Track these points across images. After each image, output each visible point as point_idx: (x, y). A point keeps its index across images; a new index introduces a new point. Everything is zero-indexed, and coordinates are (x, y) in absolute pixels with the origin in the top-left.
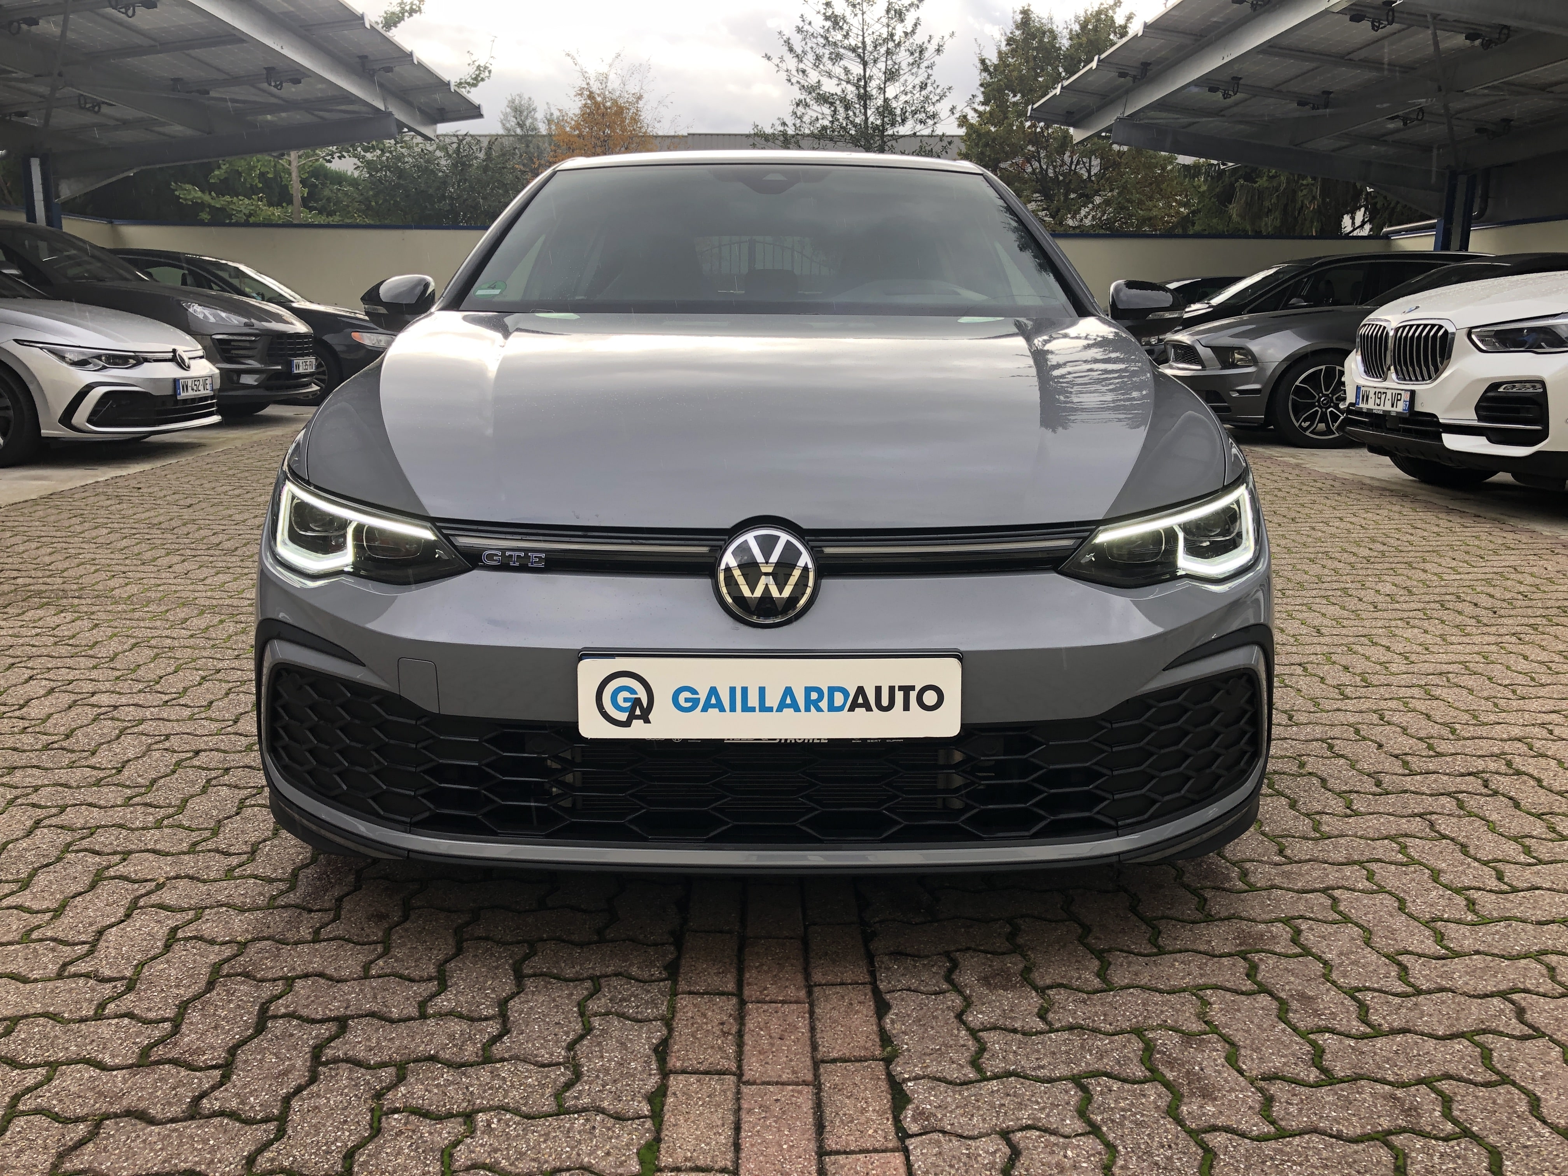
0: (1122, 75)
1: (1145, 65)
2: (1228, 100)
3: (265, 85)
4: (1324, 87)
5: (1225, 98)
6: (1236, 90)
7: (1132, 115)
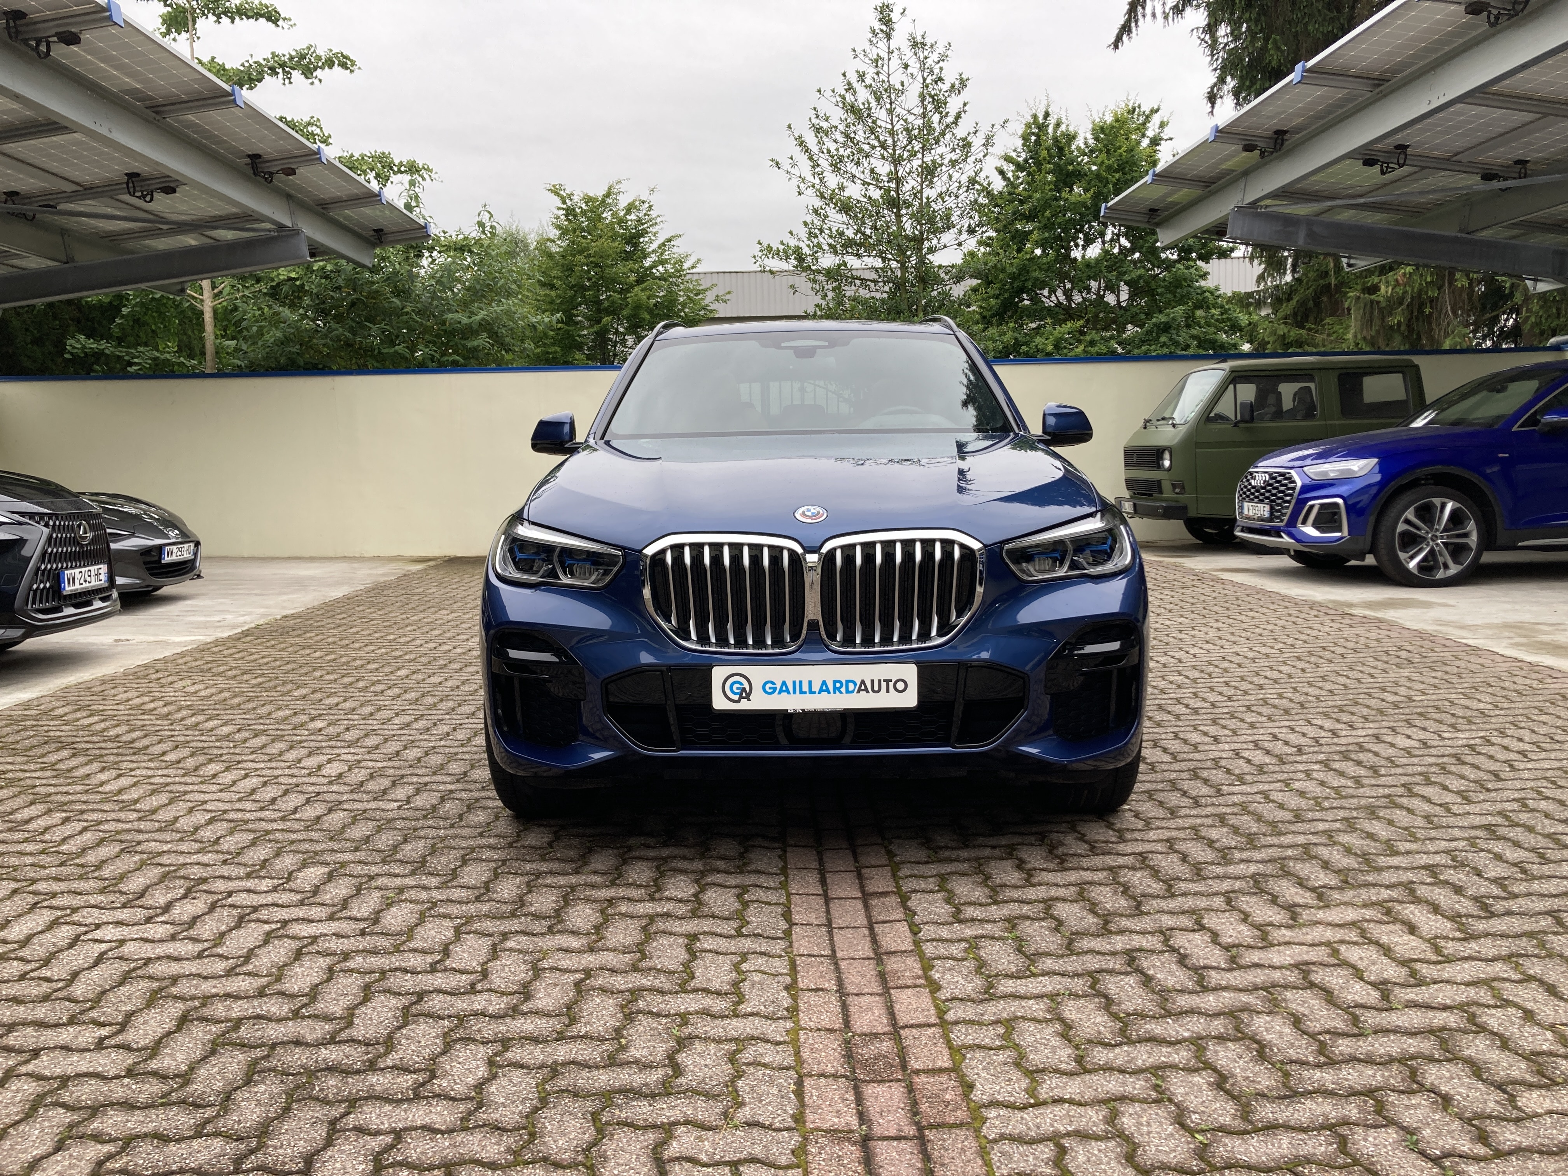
0: (1248, 148)
1: (1280, 134)
2: (1387, 176)
4: (1519, 154)
5: (1383, 173)
6: (1401, 162)
7: (1255, 202)
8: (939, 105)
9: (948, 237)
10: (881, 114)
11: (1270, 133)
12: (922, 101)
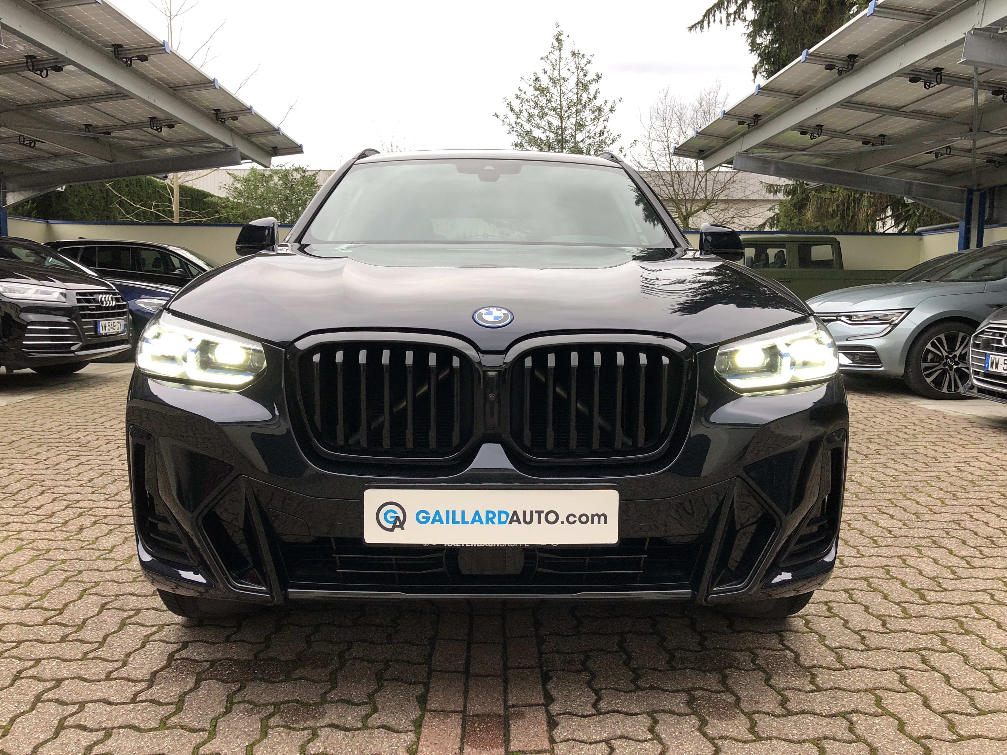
0: (741, 123)
1: (756, 117)
2: (813, 140)
4: (881, 132)
6: (819, 133)
7: (746, 151)
10: (555, 91)
11: (752, 116)
12: (577, 85)
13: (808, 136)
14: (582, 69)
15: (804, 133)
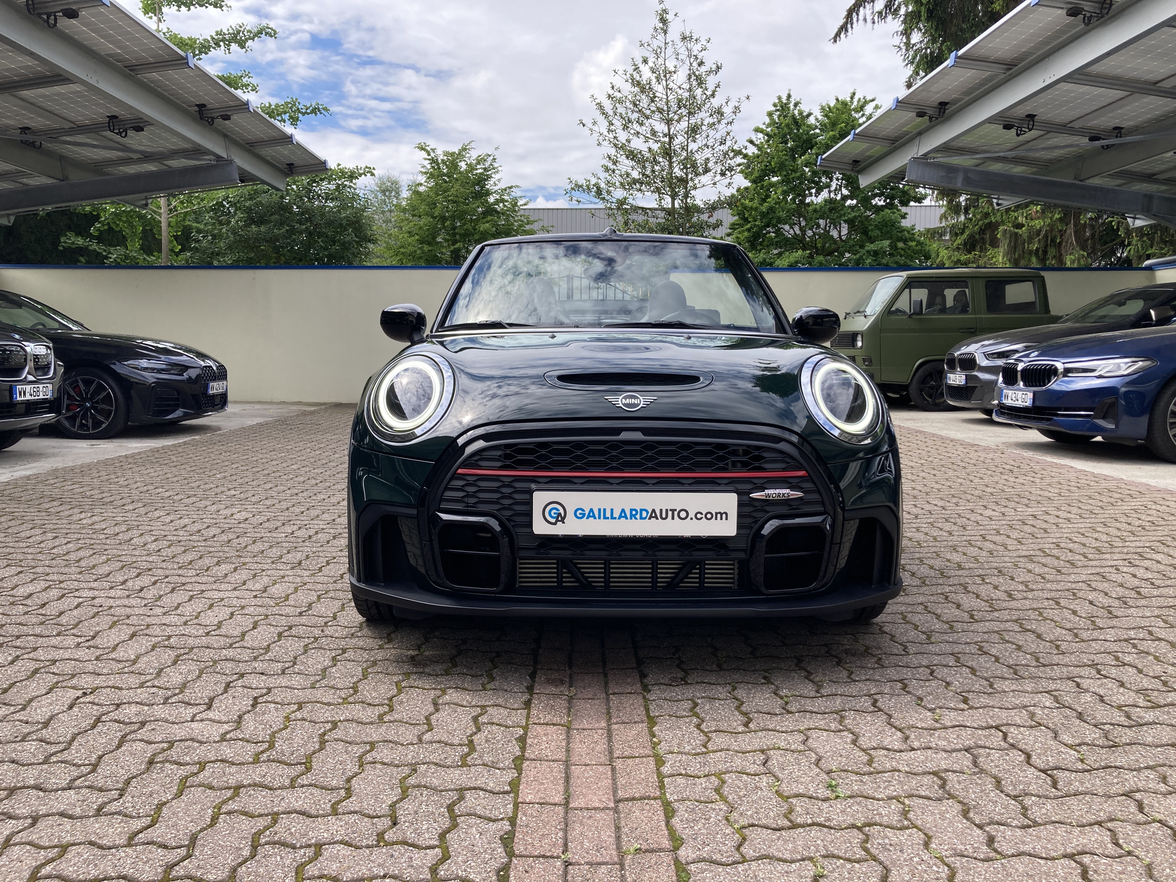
0: (921, 115)
1: (943, 105)
2: (1021, 138)
3: (109, 134)
4: (1117, 123)
5: (1018, 135)
6: (1030, 127)
7: (925, 155)
8: (701, 82)
9: (705, 179)
10: (659, 89)
11: (936, 104)
12: (689, 79)
13: (1013, 131)
14: (696, 58)
15: (1007, 127)
